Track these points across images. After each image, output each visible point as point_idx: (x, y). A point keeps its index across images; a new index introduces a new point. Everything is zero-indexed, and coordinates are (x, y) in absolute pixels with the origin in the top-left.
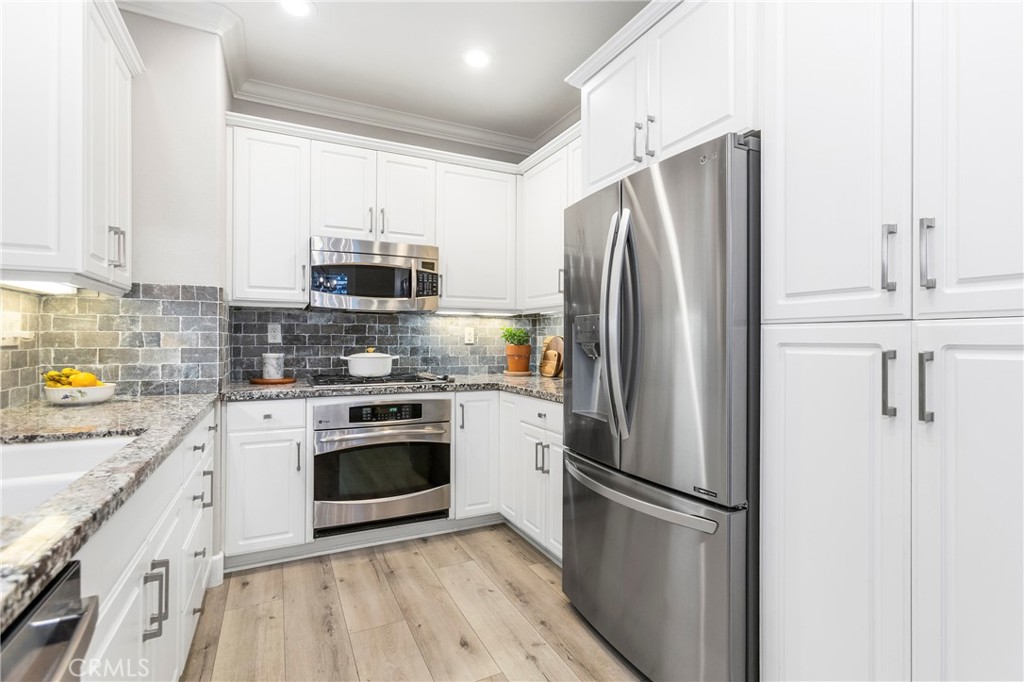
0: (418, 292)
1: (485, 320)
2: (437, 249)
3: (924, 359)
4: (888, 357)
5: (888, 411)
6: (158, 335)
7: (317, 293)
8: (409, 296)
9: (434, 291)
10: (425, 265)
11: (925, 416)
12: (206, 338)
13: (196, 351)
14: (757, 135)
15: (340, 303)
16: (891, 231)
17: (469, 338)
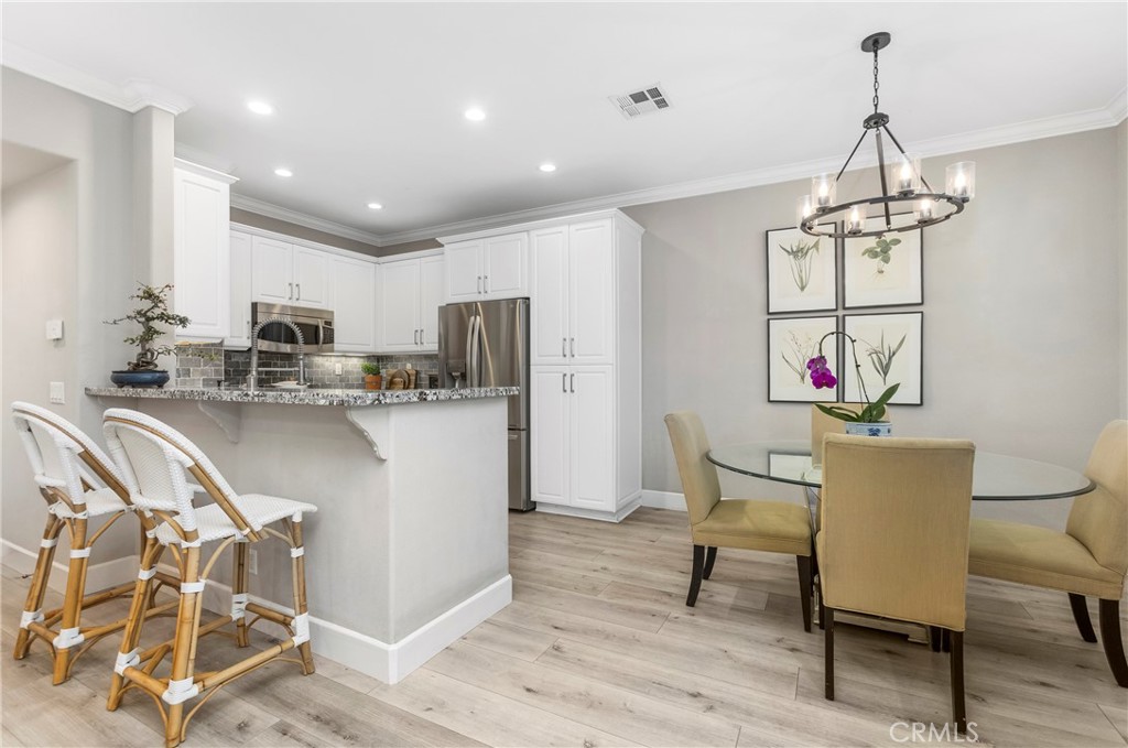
0: (324, 339)
1: (348, 359)
2: (332, 312)
3: (572, 375)
4: (565, 375)
5: (565, 391)
6: (189, 370)
7: (260, 341)
8: (317, 343)
9: (332, 341)
10: (326, 323)
11: (572, 391)
12: (217, 372)
13: (211, 380)
14: (528, 299)
15: (278, 348)
16: (565, 340)
17: (338, 371)
